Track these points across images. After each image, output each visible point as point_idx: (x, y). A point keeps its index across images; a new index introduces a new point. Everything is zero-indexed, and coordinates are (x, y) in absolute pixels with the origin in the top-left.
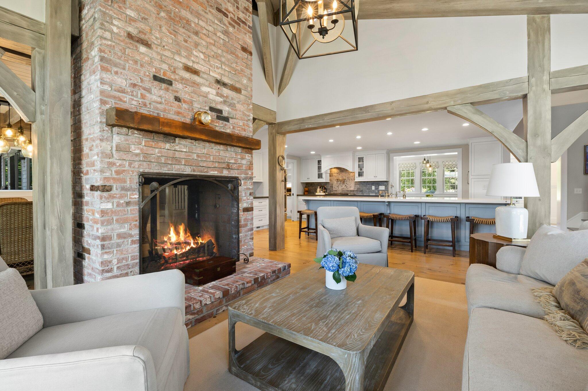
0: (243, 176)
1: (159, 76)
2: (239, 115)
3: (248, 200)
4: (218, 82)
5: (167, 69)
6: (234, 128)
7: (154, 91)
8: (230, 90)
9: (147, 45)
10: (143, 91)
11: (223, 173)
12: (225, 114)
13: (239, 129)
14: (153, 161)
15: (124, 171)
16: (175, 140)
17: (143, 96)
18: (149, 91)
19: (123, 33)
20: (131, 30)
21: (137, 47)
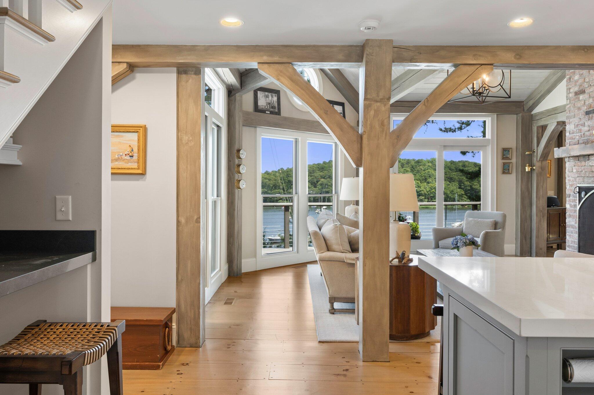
1: (589, 110)
5: (592, 102)
7: (586, 124)
9: (583, 92)
10: (581, 127)
14: (583, 176)
15: (573, 184)
16: (589, 158)
17: (580, 131)
18: (583, 125)
19: (573, 94)
20: (576, 89)
21: (579, 98)
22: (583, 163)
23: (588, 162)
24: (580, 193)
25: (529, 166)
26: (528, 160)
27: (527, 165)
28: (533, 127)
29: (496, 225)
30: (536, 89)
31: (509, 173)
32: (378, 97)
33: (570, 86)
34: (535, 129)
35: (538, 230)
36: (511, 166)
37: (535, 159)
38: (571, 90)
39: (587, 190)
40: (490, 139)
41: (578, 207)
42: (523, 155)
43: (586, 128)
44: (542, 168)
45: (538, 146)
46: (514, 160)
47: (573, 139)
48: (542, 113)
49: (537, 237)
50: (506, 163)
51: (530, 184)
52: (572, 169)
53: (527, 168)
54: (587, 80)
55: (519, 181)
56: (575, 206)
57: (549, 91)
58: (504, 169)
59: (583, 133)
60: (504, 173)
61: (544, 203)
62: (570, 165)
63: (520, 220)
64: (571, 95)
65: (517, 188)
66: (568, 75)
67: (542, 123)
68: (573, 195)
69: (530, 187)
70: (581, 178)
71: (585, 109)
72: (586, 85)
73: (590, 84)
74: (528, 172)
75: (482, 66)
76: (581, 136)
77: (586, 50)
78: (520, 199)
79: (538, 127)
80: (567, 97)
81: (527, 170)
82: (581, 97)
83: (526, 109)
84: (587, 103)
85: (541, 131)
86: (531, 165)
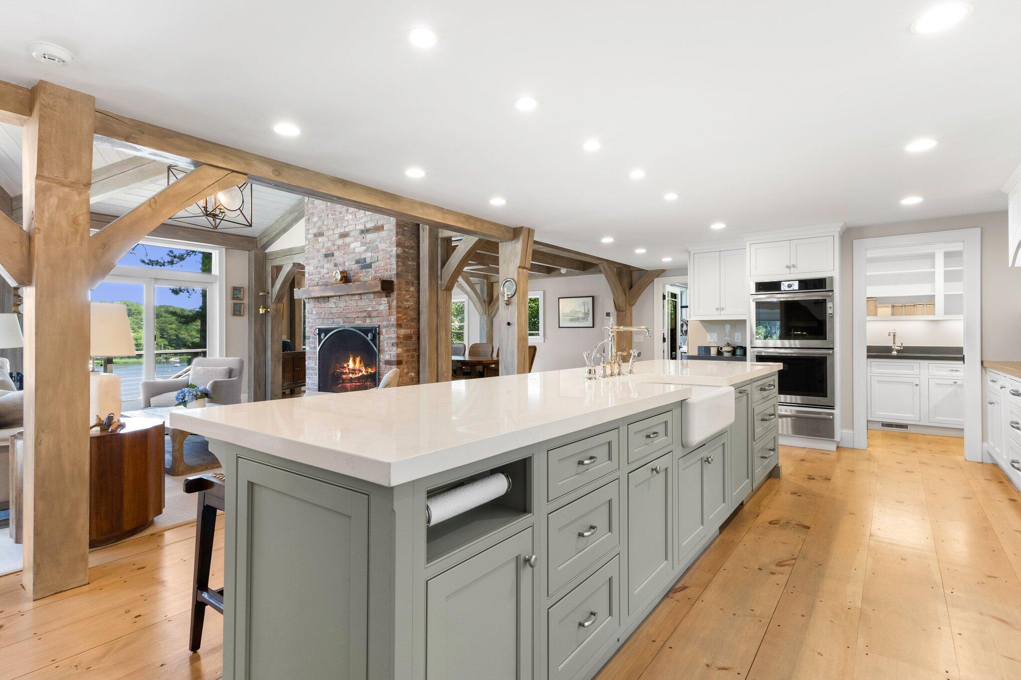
0: (385, 323)
1: (327, 253)
2: (381, 255)
3: (390, 351)
4: (362, 232)
5: (330, 245)
6: (375, 273)
7: (325, 266)
8: (373, 232)
9: (321, 234)
10: (320, 269)
11: (366, 322)
12: (368, 261)
13: (381, 271)
14: (322, 318)
15: (313, 325)
16: (328, 299)
17: (320, 272)
18: (323, 267)
19: (312, 236)
20: (315, 231)
21: (318, 240)
22: (323, 305)
23: (328, 303)
24: (319, 334)
25: (263, 308)
26: (262, 301)
27: (261, 306)
28: (267, 267)
29: (230, 373)
30: (270, 227)
31: (240, 315)
32: (66, 178)
33: (309, 227)
34: (269, 269)
35: (273, 377)
36: (242, 307)
37: (270, 300)
38: (310, 232)
39: (326, 331)
40: (217, 276)
41: (318, 349)
42: (257, 296)
43: (325, 271)
44: (277, 311)
45: (272, 287)
46: (246, 301)
47: (312, 280)
48: (276, 252)
49: (272, 383)
50: (237, 303)
51: (264, 326)
52: (312, 311)
53: (261, 310)
54: (326, 223)
55: (252, 323)
56: (315, 348)
57: (284, 230)
58: (234, 311)
59: (322, 275)
60: (234, 314)
61: (279, 347)
62: (309, 306)
63: (253, 366)
64: (310, 236)
65: (249, 331)
66: (306, 215)
67: (277, 263)
68: (313, 337)
69: (264, 330)
70: (321, 320)
71: (324, 251)
72: (325, 228)
73: (329, 227)
74: (262, 314)
75: (234, 173)
76: (321, 278)
77: (344, 184)
78: (253, 345)
79: (272, 267)
80: (306, 237)
81: (261, 312)
82: (320, 239)
83: (259, 246)
84: (326, 246)
85: (275, 271)
86: (265, 307)
